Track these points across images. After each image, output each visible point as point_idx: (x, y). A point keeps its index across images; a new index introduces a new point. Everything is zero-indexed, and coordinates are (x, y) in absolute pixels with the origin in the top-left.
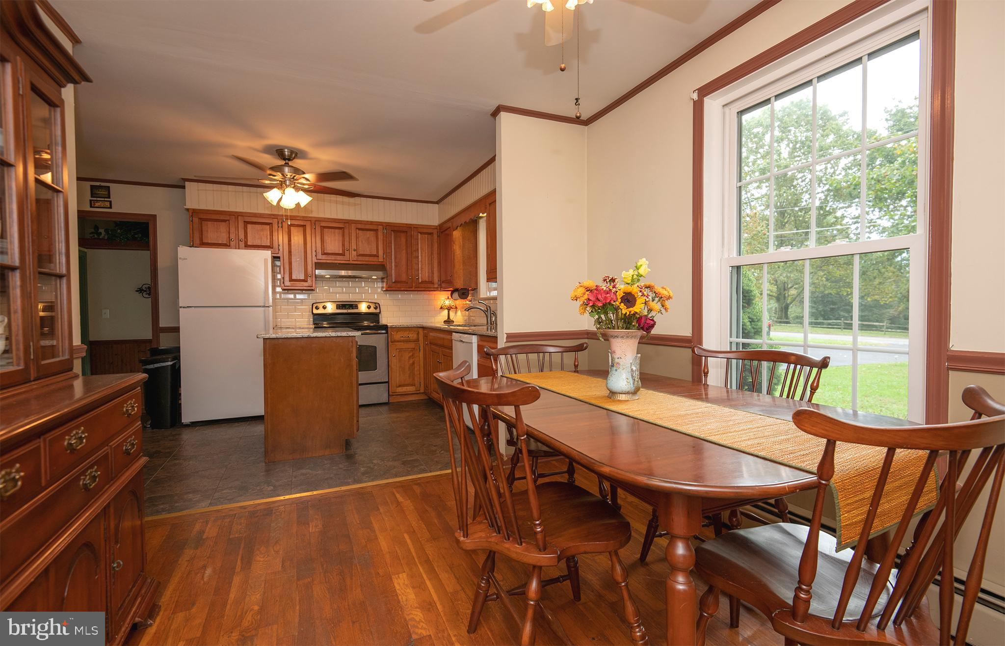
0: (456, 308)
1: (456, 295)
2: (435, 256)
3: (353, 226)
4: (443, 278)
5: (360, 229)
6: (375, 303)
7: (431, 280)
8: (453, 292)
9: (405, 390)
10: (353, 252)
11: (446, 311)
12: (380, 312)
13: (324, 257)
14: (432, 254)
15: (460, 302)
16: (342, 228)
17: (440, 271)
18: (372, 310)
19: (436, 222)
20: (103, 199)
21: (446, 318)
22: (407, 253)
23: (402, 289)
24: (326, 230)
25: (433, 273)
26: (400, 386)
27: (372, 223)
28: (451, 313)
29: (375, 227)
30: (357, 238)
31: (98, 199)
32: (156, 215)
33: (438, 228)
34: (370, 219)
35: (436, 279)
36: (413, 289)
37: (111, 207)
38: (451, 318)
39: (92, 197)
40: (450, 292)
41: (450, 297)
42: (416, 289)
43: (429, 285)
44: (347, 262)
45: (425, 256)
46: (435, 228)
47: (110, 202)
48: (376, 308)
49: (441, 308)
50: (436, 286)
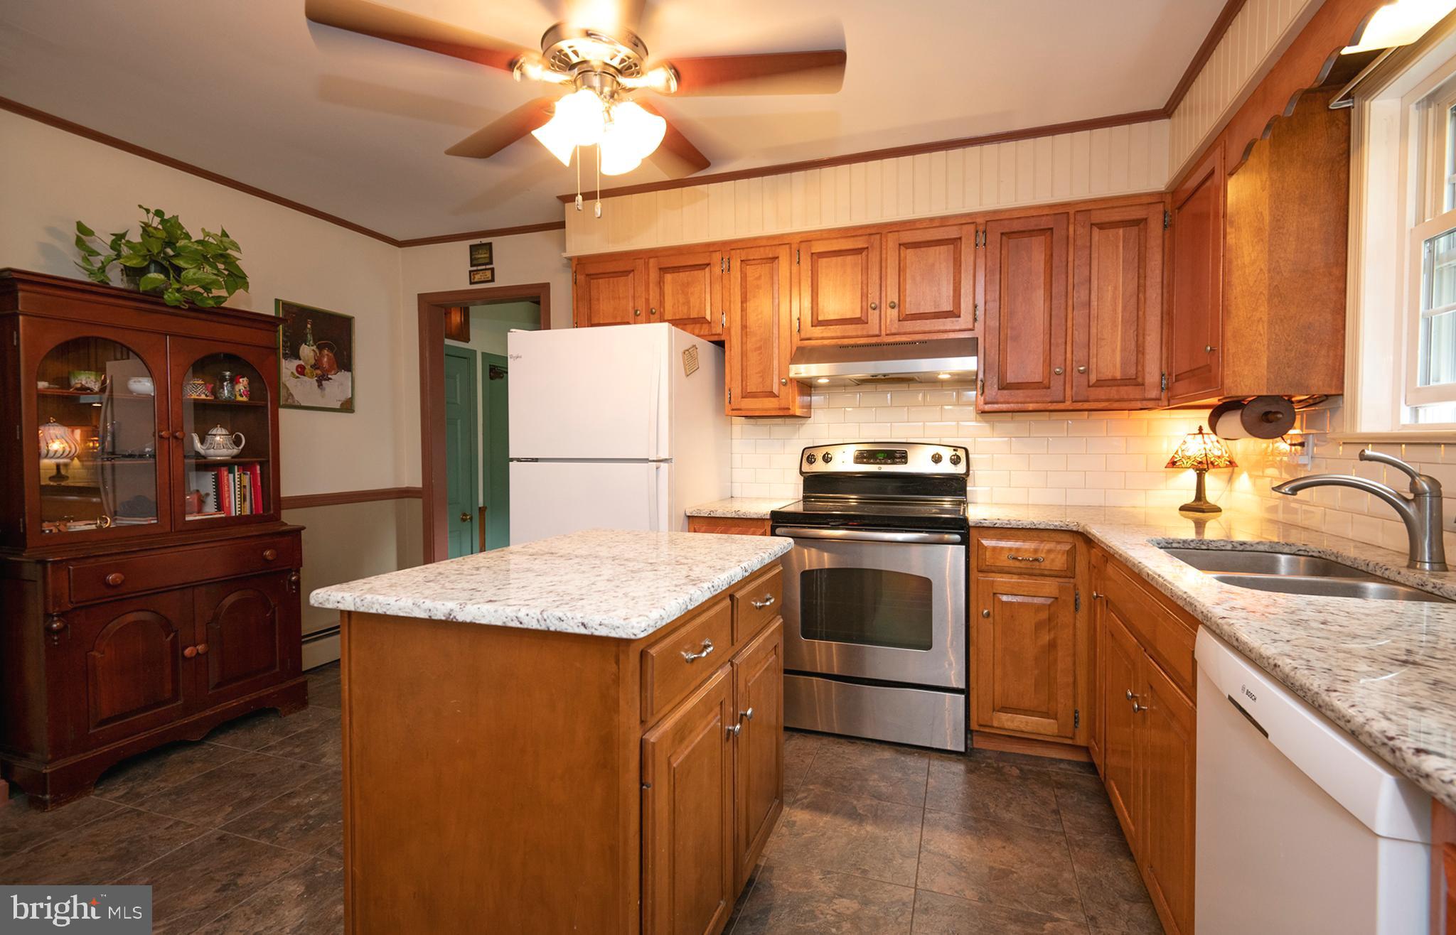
0: (1232, 463)
1: (1232, 422)
2: (1154, 294)
3: (892, 242)
4: (1182, 365)
5: (908, 245)
6: (956, 448)
7: (1132, 372)
8: (1217, 413)
9: (1023, 727)
10: (889, 310)
11: (1191, 476)
12: (967, 473)
13: (818, 331)
14: (1141, 288)
15: (1246, 446)
16: (863, 249)
17: (1168, 344)
18: (946, 468)
19: (1157, 178)
20: (484, 267)
21: (1190, 497)
22: (1050, 297)
23: (1031, 406)
24: (823, 262)
25: (1140, 350)
26: (1005, 709)
27: (943, 221)
28: (1209, 479)
29: (952, 233)
30: (901, 271)
31: (480, 268)
32: (549, 284)
33: (1168, 199)
34: (938, 210)
35: (1152, 372)
36: (1068, 404)
37: (493, 280)
38: (1211, 496)
39: (471, 266)
40: (1207, 413)
41: (1206, 429)
42: (1079, 406)
43: (1125, 391)
44: (874, 340)
45: (1115, 298)
46: (1159, 197)
47: (492, 270)
48: (955, 461)
49: (1173, 463)
50: (1154, 394)
